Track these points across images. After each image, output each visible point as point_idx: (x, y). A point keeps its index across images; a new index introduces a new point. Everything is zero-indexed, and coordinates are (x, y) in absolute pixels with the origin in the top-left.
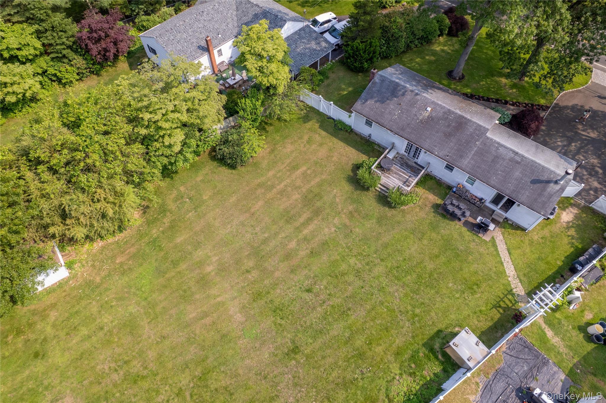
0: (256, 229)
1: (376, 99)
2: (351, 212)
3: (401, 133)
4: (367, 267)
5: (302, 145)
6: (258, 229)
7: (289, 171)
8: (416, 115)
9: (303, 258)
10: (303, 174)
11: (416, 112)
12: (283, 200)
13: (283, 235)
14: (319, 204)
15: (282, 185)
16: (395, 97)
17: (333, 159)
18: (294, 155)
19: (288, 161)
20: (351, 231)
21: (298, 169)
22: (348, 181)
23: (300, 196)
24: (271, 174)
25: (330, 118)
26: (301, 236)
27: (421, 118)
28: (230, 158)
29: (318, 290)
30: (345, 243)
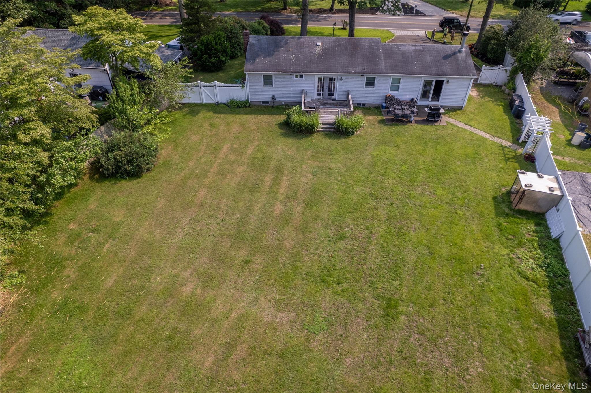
0: (219, 216)
1: (263, 55)
2: (313, 156)
3: (309, 70)
4: (377, 187)
5: (208, 131)
6: (221, 216)
7: (212, 153)
8: (311, 53)
9: (303, 214)
10: (231, 149)
11: (309, 50)
12: (228, 177)
13: (260, 206)
14: (273, 164)
15: (215, 167)
16: (281, 47)
17: (252, 129)
18: (205, 140)
19: (203, 148)
20: (330, 168)
21: (221, 149)
22: (285, 137)
23: (245, 167)
24: (192, 164)
25: (218, 104)
26: (281, 197)
27: (317, 52)
29: (351, 231)
30: (335, 180)
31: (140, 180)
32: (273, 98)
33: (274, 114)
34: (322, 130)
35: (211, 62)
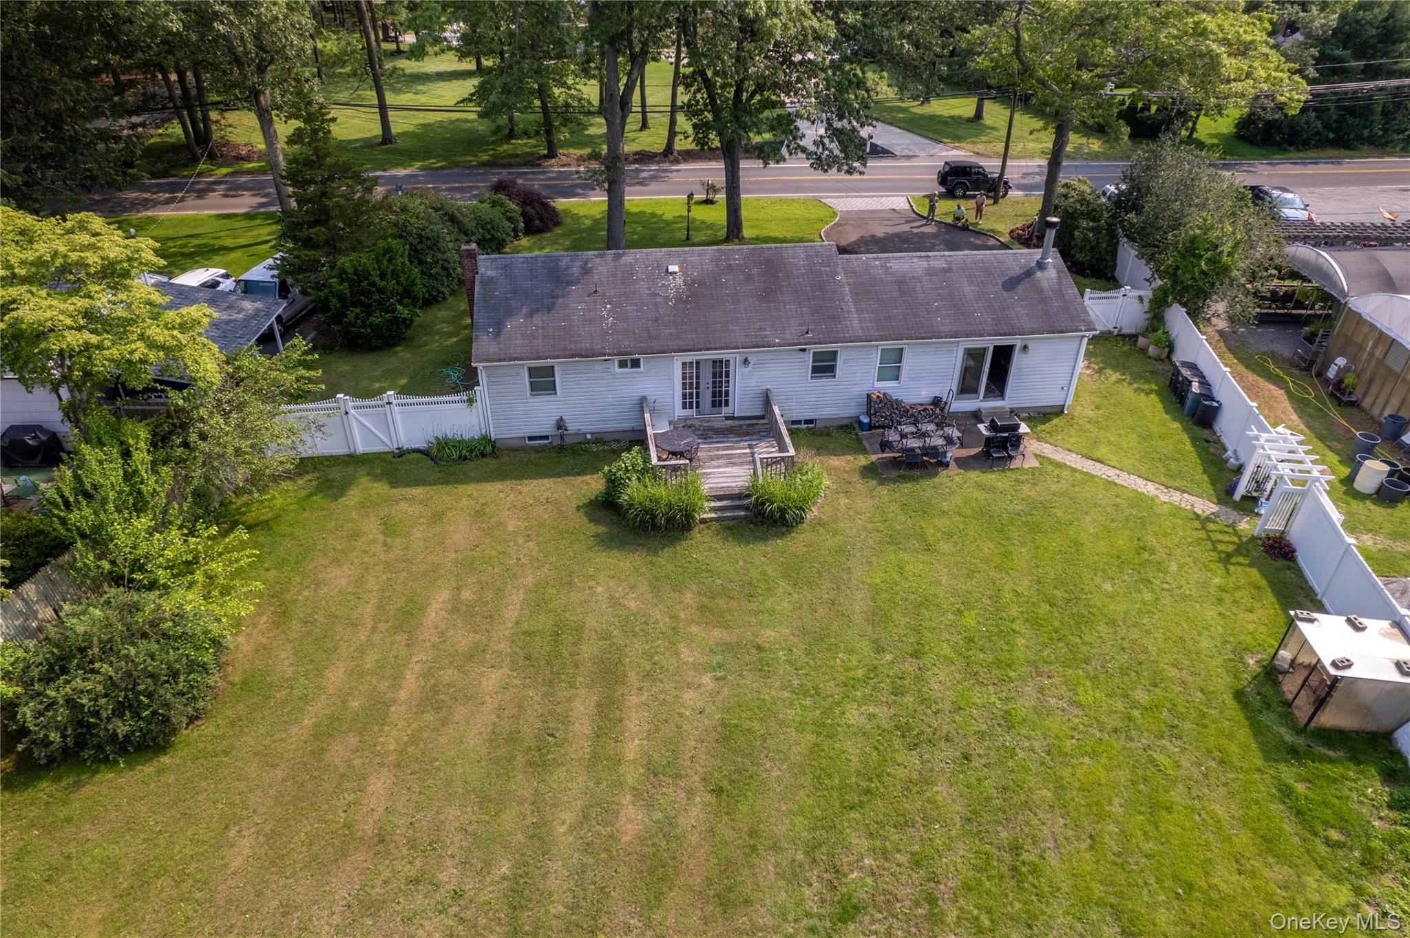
0: (442, 877)
1: (525, 310)
2: (703, 608)
3: (655, 345)
4: (909, 699)
5: (378, 549)
6: (448, 875)
7: (397, 629)
8: (655, 295)
9: (711, 831)
10: (455, 609)
11: (649, 289)
12: (457, 718)
13: (569, 817)
14: (588, 650)
15: (411, 680)
16: (569, 283)
17: (511, 528)
18: (371, 583)
19: (369, 610)
20: (759, 648)
21: (423, 609)
22: (610, 548)
23: (506, 670)
24: (335, 676)
25: (401, 453)
26: (632, 775)
27: (672, 293)
28: (119, 712)
29: (869, 880)
30: (783, 688)
31: (165, 760)
32: (560, 425)
33: (569, 474)
34: (713, 515)
35: (371, 326)
